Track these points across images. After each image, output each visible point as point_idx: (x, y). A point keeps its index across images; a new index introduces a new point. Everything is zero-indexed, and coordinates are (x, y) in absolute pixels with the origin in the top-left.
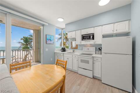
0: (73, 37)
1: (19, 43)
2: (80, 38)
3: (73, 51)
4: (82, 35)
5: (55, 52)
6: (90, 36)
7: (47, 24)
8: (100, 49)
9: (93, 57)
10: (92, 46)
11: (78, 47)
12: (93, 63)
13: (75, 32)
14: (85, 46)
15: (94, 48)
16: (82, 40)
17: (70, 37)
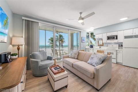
0: (100, 37)
1: (49, 42)
2: (106, 38)
3: (100, 47)
4: (108, 37)
5: (86, 48)
6: (114, 37)
7: (83, 31)
8: (122, 46)
9: (116, 50)
10: (116, 43)
11: (104, 44)
12: (117, 54)
13: (102, 34)
14: (109, 43)
15: (118, 45)
16: (108, 40)
17: (98, 38)
